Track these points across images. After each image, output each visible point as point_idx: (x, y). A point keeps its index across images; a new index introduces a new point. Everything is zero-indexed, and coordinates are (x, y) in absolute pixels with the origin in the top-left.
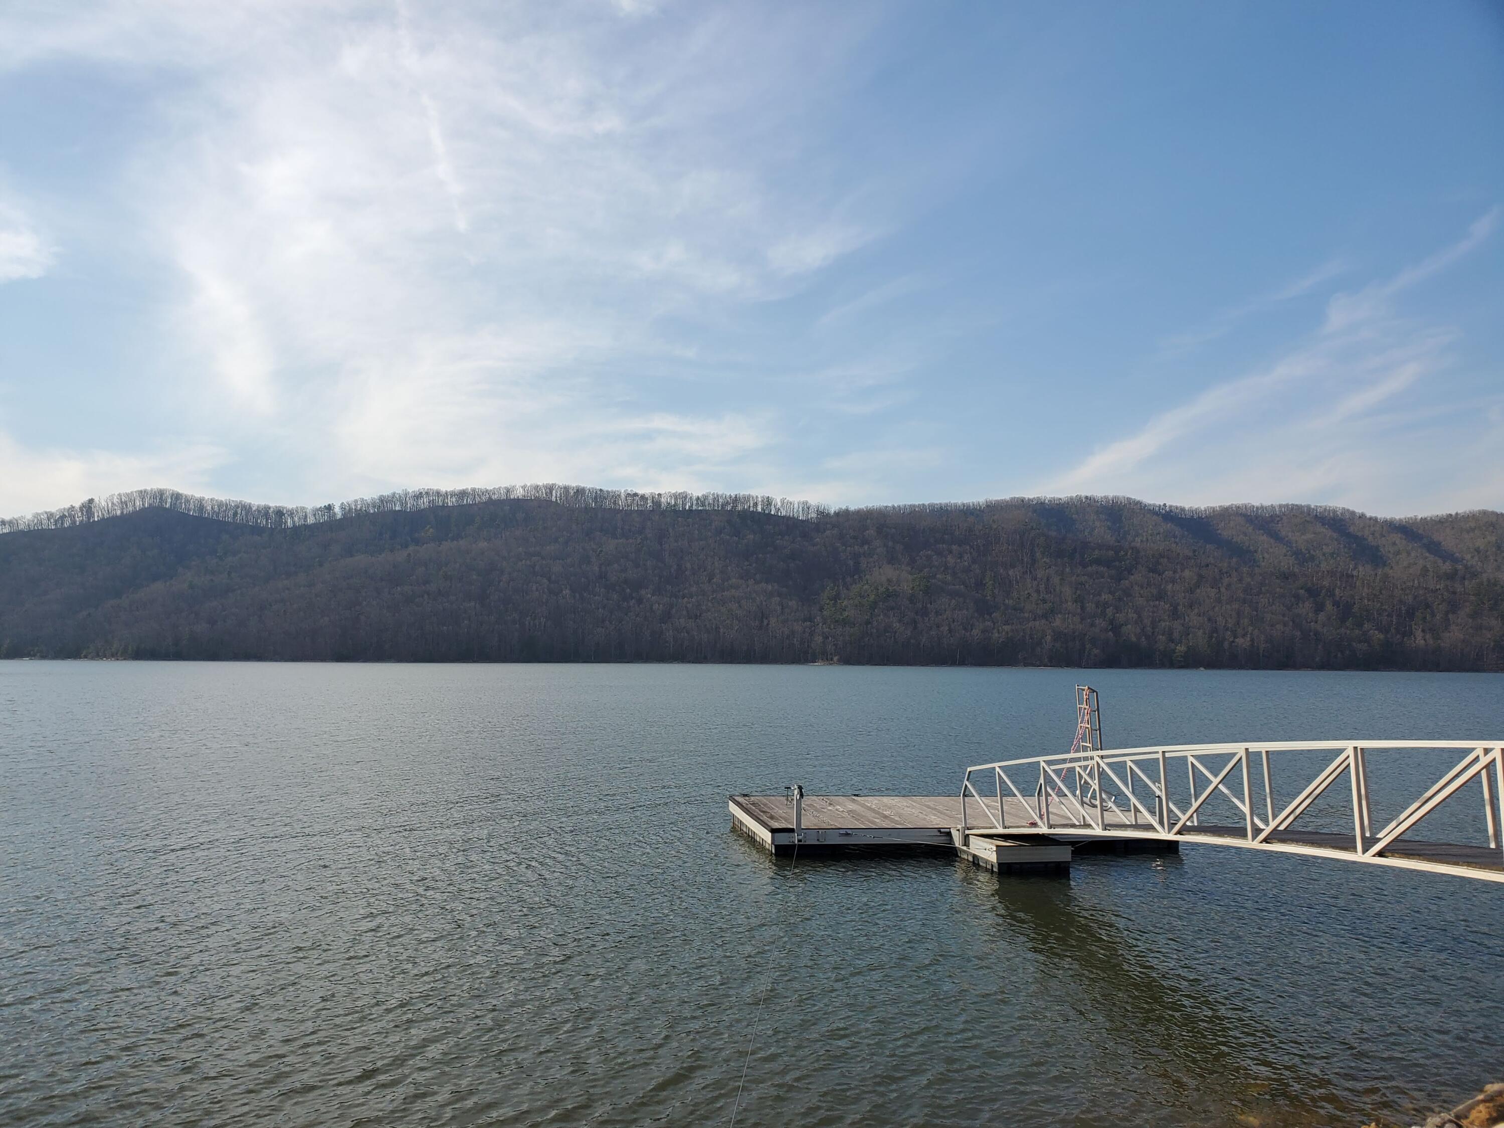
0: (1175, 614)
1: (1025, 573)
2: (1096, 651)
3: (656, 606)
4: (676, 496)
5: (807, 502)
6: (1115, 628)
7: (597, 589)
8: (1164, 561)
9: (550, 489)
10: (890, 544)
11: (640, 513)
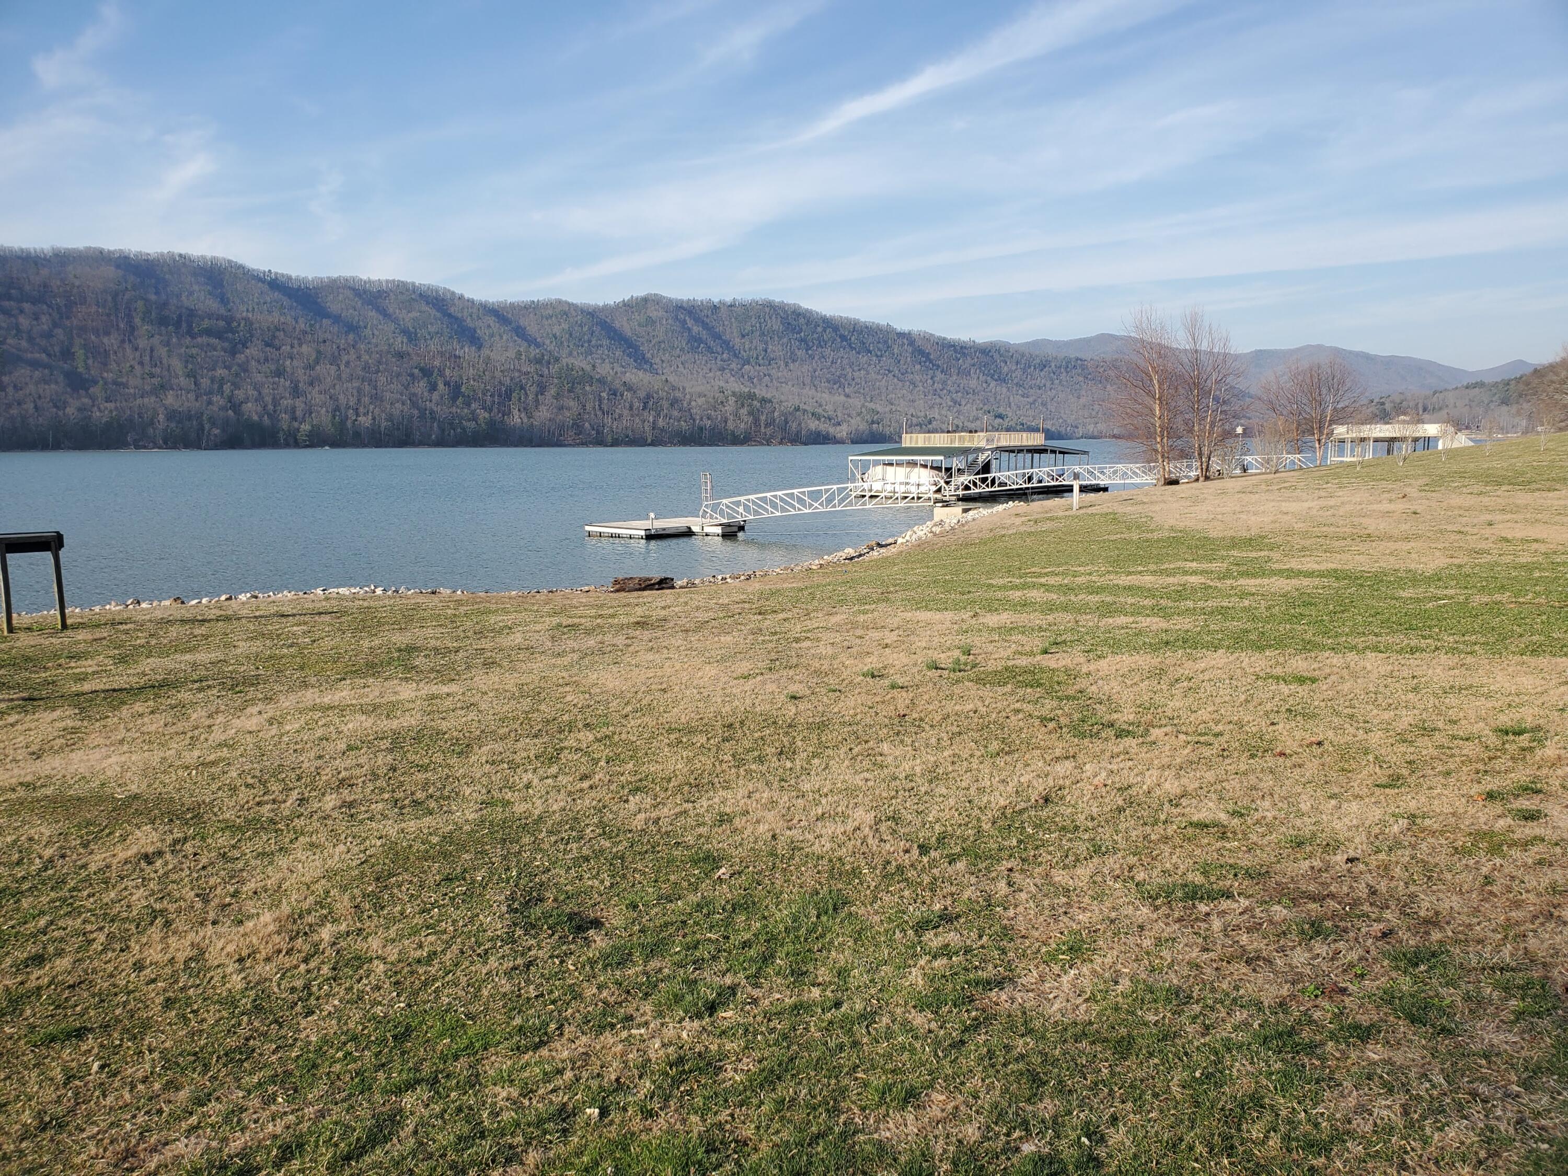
0: (296, 392)
1: (123, 341)
2: (216, 431)
6: (235, 407)
8: (280, 333)
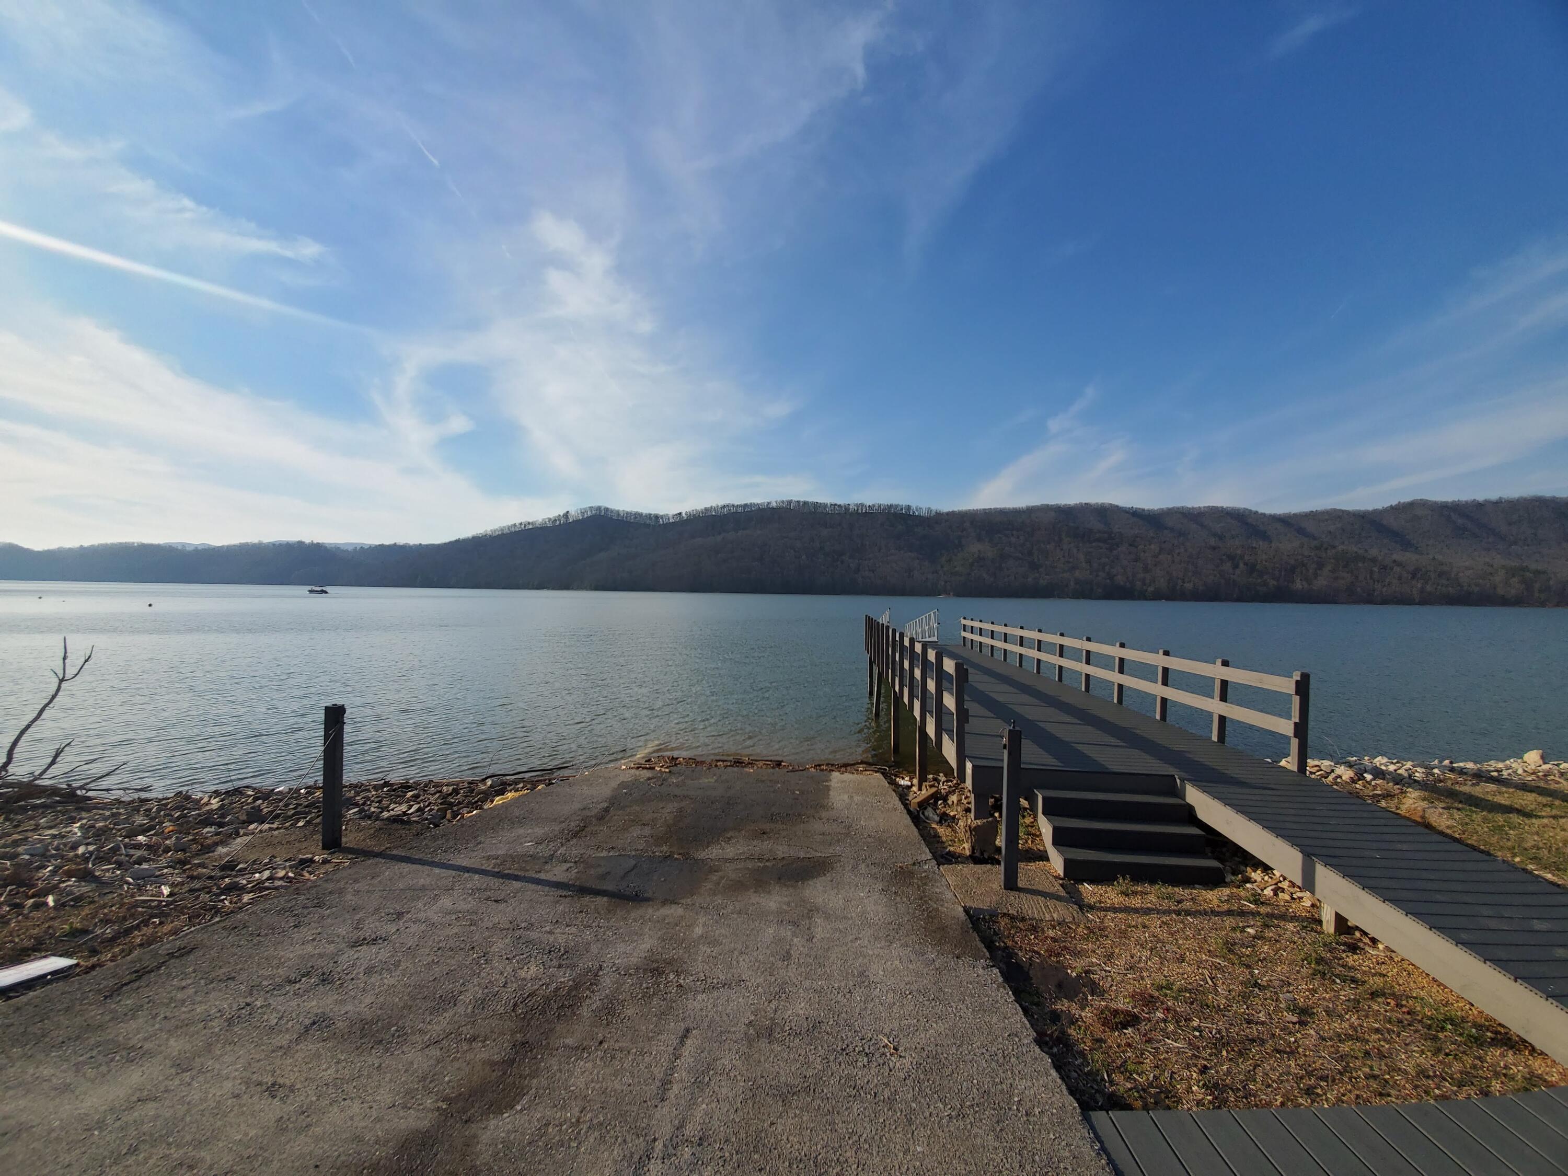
0: (1146, 569)
1: (1056, 546)
2: (1100, 590)
3: (851, 565)
4: (857, 505)
5: (930, 508)
6: (1111, 578)
7: (820, 556)
8: (1138, 539)
9: (790, 502)
10: (978, 530)
11: (839, 514)
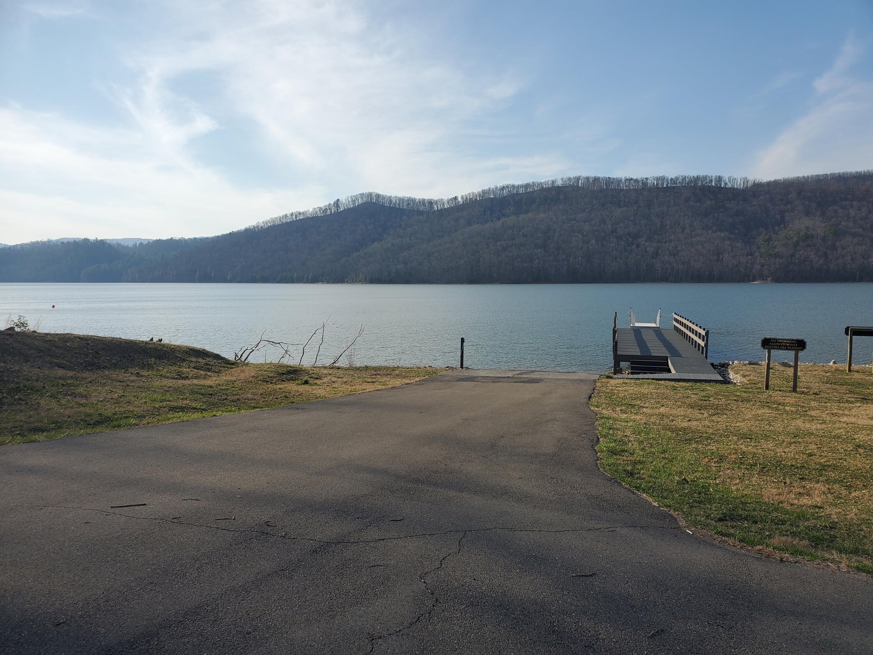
3: (648, 249)
4: (658, 179)
5: (745, 179)
7: (612, 239)
9: (578, 179)
10: (807, 203)
11: (635, 190)
